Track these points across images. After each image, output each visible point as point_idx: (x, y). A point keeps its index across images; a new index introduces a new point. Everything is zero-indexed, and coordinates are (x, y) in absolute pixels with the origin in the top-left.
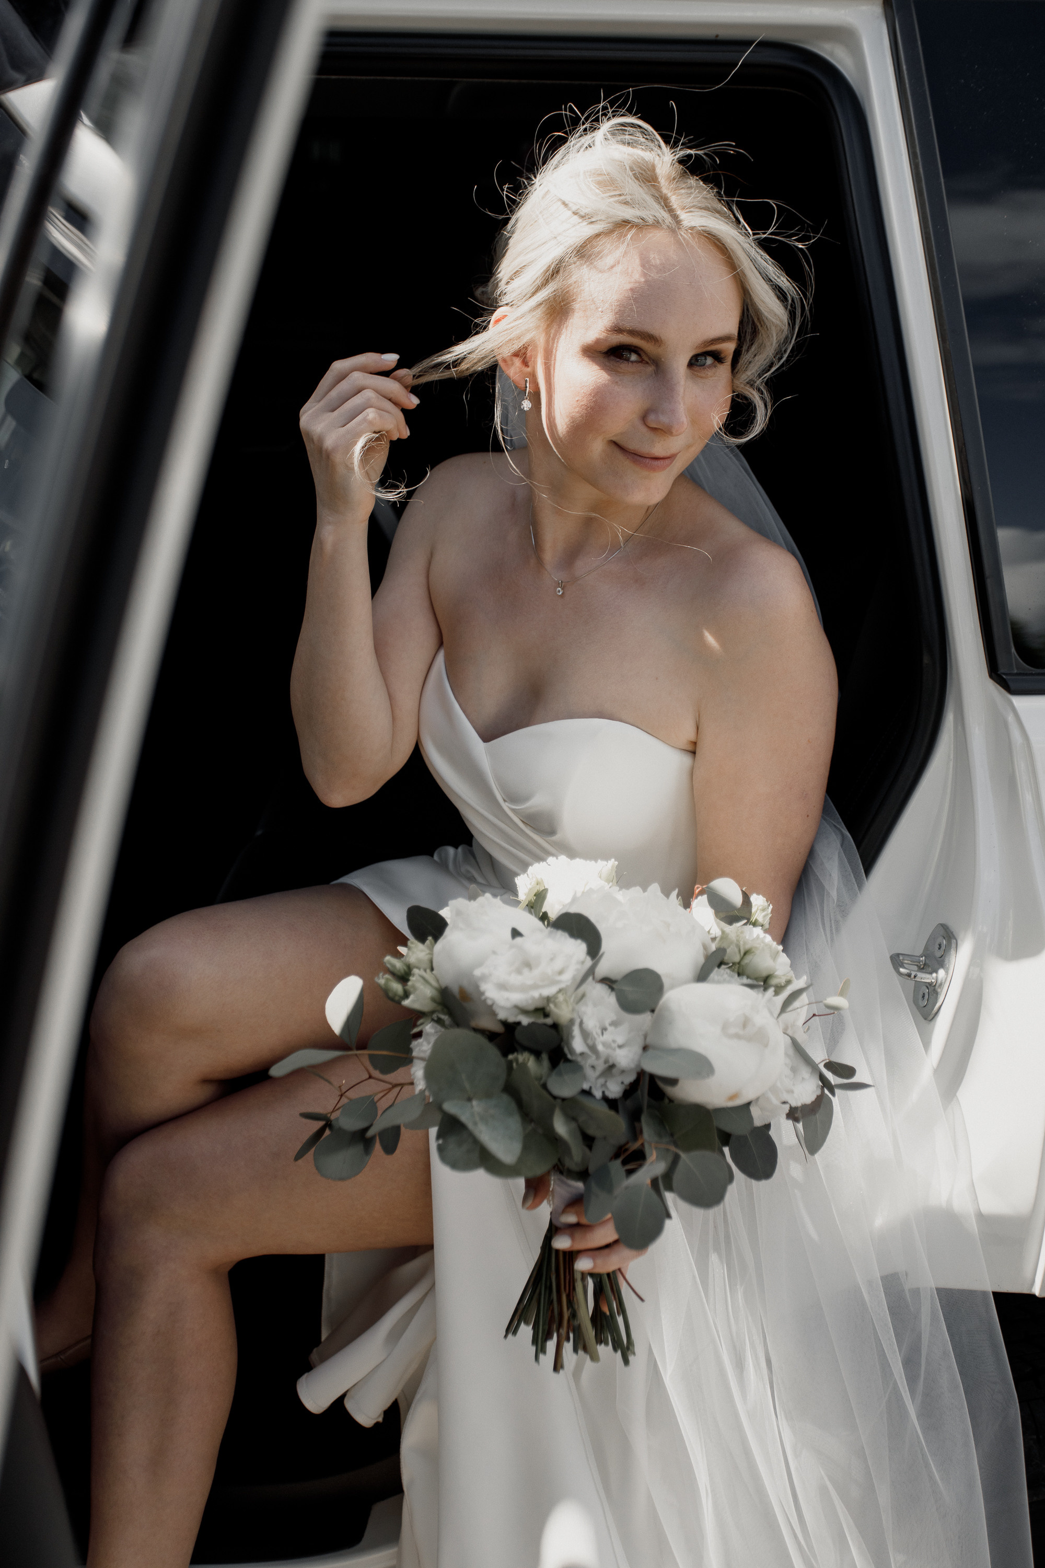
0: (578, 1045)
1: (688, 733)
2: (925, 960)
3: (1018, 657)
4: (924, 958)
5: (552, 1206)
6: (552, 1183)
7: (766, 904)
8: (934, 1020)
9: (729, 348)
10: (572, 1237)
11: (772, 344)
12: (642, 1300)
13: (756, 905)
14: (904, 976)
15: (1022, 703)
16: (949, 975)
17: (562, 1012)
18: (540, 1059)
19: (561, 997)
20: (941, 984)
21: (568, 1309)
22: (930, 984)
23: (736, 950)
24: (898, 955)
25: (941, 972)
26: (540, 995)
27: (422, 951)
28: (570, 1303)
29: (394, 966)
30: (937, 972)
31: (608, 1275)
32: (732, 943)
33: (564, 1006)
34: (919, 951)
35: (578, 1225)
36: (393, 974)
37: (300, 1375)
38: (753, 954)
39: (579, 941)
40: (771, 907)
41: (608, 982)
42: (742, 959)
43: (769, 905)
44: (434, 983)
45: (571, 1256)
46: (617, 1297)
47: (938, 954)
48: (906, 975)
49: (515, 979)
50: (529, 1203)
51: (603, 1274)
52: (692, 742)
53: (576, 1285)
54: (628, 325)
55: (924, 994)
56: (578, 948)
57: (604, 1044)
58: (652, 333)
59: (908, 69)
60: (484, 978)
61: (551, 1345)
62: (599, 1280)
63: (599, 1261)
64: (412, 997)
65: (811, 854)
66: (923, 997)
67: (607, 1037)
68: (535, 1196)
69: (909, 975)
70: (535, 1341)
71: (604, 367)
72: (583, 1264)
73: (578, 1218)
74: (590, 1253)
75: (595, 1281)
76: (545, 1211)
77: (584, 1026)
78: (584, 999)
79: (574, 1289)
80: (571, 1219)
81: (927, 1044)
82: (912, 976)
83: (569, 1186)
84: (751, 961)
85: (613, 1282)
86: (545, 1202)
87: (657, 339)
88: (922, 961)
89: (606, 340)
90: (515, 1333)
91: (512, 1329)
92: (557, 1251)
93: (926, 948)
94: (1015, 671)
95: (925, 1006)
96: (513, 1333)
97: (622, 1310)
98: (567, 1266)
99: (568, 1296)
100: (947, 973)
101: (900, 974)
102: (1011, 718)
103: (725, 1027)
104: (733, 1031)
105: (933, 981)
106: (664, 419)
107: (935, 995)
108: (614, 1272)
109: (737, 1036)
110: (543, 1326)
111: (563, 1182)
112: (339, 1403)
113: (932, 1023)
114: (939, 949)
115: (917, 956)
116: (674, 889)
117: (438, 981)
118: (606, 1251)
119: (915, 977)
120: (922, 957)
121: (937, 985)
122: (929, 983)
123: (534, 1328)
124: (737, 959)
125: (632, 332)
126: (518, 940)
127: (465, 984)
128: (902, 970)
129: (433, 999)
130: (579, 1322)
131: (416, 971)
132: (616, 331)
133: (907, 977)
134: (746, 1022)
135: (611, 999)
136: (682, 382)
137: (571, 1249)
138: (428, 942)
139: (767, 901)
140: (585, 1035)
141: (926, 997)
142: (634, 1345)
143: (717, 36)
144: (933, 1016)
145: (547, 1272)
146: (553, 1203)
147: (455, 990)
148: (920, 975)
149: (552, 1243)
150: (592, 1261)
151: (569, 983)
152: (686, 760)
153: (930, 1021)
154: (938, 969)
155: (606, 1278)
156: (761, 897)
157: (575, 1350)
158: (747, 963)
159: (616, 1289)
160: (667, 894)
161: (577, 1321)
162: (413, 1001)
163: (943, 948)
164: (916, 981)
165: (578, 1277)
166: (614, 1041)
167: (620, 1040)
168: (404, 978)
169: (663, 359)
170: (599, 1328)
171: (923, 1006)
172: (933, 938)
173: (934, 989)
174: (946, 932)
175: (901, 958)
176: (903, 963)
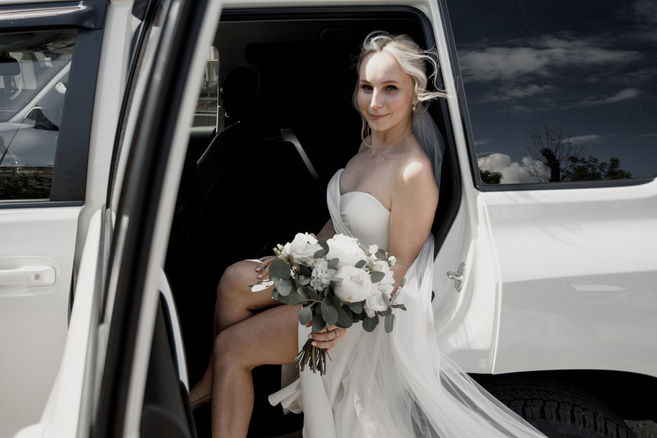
1: (388, 204)
2: (458, 274)
3: (482, 181)
10: (313, 336)
16: (464, 277)
17: (309, 263)
20: (462, 280)
24: (449, 272)
25: (462, 277)
30: (460, 276)
34: (455, 271)
42: (371, 266)
47: (461, 271)
53: (313, 350)
55: (457, 283)
59: (443, 11)
63: (318, 344)
64: (281, 256)
66: (457, 285)
69: (452, 278)
74: (316, 341)
88: (456, 273)
93: (458, 270)
94: (481, 185)
95: (457, 288)
101: (450, 278)
104: (354, 279)
105: (460, 279)
109: (355, 281)
112: (280, 404)
113: (460, 292)
119: (454, 278)
122: (458, 280)
126: (308, 244)
134: (359, 278)
135: (327, 265)
137: (312, 339)
140: (317, 272)
143: (388, 4)
144: (459, 290)
147: (291, 255)
148: (456, 278)
150: (316, 343)
151: (312, 256)
152: (388, 212)
153: (459, 292)
163: (462, 269)
164: (454, 280)
167: (326, 276)
172: (460, 267)
173: (460, 282)
174: (463, 264)
175: (450, 273)
176: (450, 275)
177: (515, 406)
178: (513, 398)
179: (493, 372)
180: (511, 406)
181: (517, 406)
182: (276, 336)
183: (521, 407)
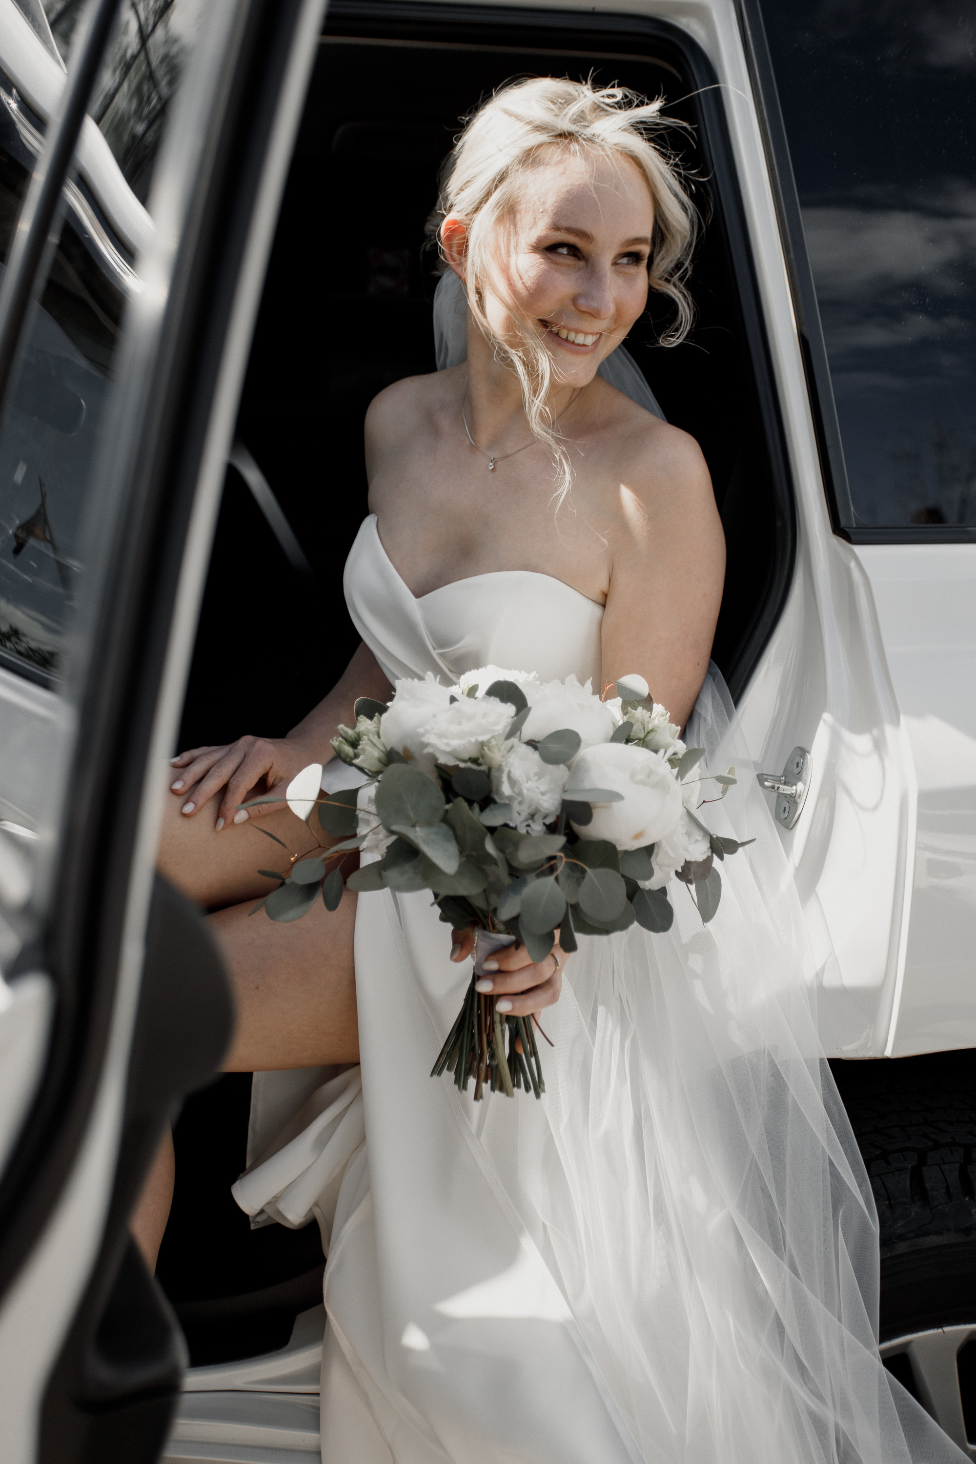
0: (506, 789)
1: (601, 584)
2: (785, 780)
3: (856, 514)
4: (784, 778)
5: (475, 959)
6: (476, 938)
7: (664, 712)
8: (794, 828)
9: (646, 250)
10: (494, 982)
11: (678, 247)
12: (552, 1045)
13: (656, 712)
14: (768, 789)
15: (861, 551)
16: (806, 785)
17: (496, 756)
18: (472, 807)
19: (494, 742)
20: (800, 796)
21: (488, 1049)
22: (791, 795)
23: (641, 727)
24: (763, 774)
25: (800, 786)
26: (476, 739)
27: (370, 725)
28: (490, 1043)
29: (346, 733)
30: (796, 785)
31: (524, 1018)
32: (637, 721)
33: (496, 750)
34: (780, 772)
35: (500, 971)
36: (346, 739)
37: (234, 1182)
38: (655, 732)
39: (509, 704)
40: (669, 714)
41: (532, 744)
42: (646, 736)
43: (667, 713)
44: (382, 748)
45: (491, 1000)
46: (530, 1039)
47: (796, 771)
48: (770, 787)
49: (454, 728)
50: (456, 955)
51: (519, 1017)
52: (603, 593)
53: (495, 1026)
54: (565, 224)
55: (785, 808)
56: (510, 709)
57: (528, 790)
58: (585, 230)
60: (426, 732)
61: (472, 1082)
62: (514, 1026)
63: (517, 1004)
64: (361, 757)
65: (697, 699)
66: (784, 811)
67: (531, 784)
68: (462, 949)
69: (773, 787)
70: (457, 1081)
71: (547, 259)
72: (503, 1007)
73: (499, 964)
74: (510, 997)
75: (511, 1026)
76: (469, 963)
77: (512, 775)
78: (513, 750)
79: (493, 1030)
80: (493, 966)
81: (788, 846)
82: (776, 788)
83: (491, 938)
84: (653, 738)
85: (528, 1027)
86: (470, 956)
87: (589, 236)
88: (782, 780)
89: (546, 237)
90: (439, 1074)
91: (437, 1070)
92: (479, 994)
93: (785, 770)
94: (855, 526)
95: (786, 818)
96: (438, 1075)
97: (534, 1053)
98: (488, 1009)
99: (488, 1036)
100: (805, 784)
101: (765, 787)
102: (853, 564)
103: (632, 777)
104: (640, 777)
105: (793, 792)
106: (594, 304)
107: (795, 805)
108: (528, 1016)
109: (643, 783)
110: (465, 1066)
111: (486, 936)
113: (793, 830)
114: (797, 767)
115: (778, 777)
116: (589, 678)
117: (385, 747)
118: (523, 997)
119: (778, 788)
120: (782, 777)
121: (797, 795)
122: (789, 794)
123: (456, 1073)
124: (642, 735)
125: (569, 230)
126: (455, 704)
127: (408, 743)
128: (766, 784)
129: (380, 760)
130: (496, 1063)
131: (365, 737)
132: (555, 229)
133: (771, 789)
134: (650, 773)
135: (535, 756)
136: (608, 274)
137: (491, 993)
138: (375, 719)
139: (666, 709)
140: (513, 782)
141: (787, 809)
142: (544, 1084)
144: (793, 824)
145: (470, 1016)
146: (477, 957)
147: (400, 750)
148: (782, 787)
149: (476, 988)
150: (511, 1003)
151: (501, 732)
152: (597, 610)
153: (791, 829)
154: (797, 782)
155: (521, 1020)
156: (660, 705)
157: (493, 1089)
158: (650, 739)
159: (530, 1034)
160: (582, 682)
161: (495, 1060)
162: (363, 761)
163: (800, 765)
164: (778, 793)
165: (497, 1018)
166: (538, 788)
167: (543, 788)
168: (354, 744)
169: (592, 255)
170: (513, 1070)
171: (784, 818)
172: (790, 760)
173: (792, 801)
174: (803, 752)
175: (765, 776)
176: (766, 780)
177: (939, 1165)
178: (931, 1144)
179: (888, 1053)
180: (928, 1164)
181: (945, 1163)
182: (257, 988)
183: (958, 1165)
